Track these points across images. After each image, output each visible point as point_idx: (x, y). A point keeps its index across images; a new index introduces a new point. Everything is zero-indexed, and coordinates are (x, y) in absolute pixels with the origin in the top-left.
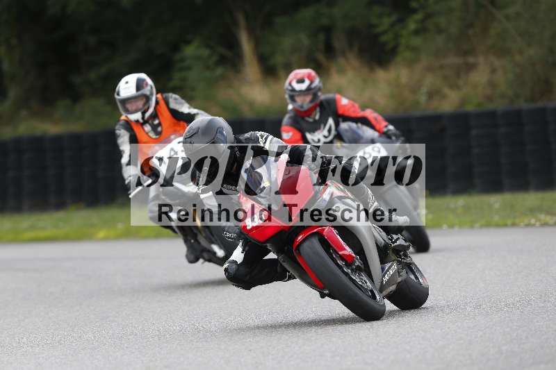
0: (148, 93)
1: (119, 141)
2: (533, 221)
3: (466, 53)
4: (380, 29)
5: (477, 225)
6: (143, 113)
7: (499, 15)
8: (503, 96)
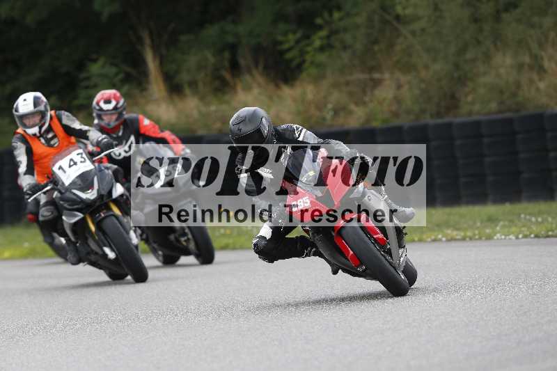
0: (43, 110)
1: (16, 153)
2: (440, 236)
3: (372, 69)
4: (286, 46)
6: (40, 128)
7: (404, 30)
8: (408, 112)
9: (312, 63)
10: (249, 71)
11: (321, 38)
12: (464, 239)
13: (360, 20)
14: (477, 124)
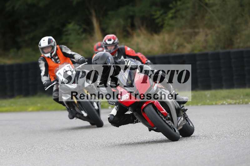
0: (53, 45)
1: (40, 66)
2: (225, 102)
4: (155, 17)
5: (199, 104)
6: (51, 54)
7: (209, 10)
8: (211, 47)
9: (168, 24)
10: (139, 28)
11: (172, 13)
12: (235, 104)
13: (189, 5)
14: (242, 52)
